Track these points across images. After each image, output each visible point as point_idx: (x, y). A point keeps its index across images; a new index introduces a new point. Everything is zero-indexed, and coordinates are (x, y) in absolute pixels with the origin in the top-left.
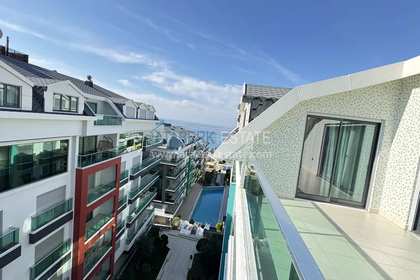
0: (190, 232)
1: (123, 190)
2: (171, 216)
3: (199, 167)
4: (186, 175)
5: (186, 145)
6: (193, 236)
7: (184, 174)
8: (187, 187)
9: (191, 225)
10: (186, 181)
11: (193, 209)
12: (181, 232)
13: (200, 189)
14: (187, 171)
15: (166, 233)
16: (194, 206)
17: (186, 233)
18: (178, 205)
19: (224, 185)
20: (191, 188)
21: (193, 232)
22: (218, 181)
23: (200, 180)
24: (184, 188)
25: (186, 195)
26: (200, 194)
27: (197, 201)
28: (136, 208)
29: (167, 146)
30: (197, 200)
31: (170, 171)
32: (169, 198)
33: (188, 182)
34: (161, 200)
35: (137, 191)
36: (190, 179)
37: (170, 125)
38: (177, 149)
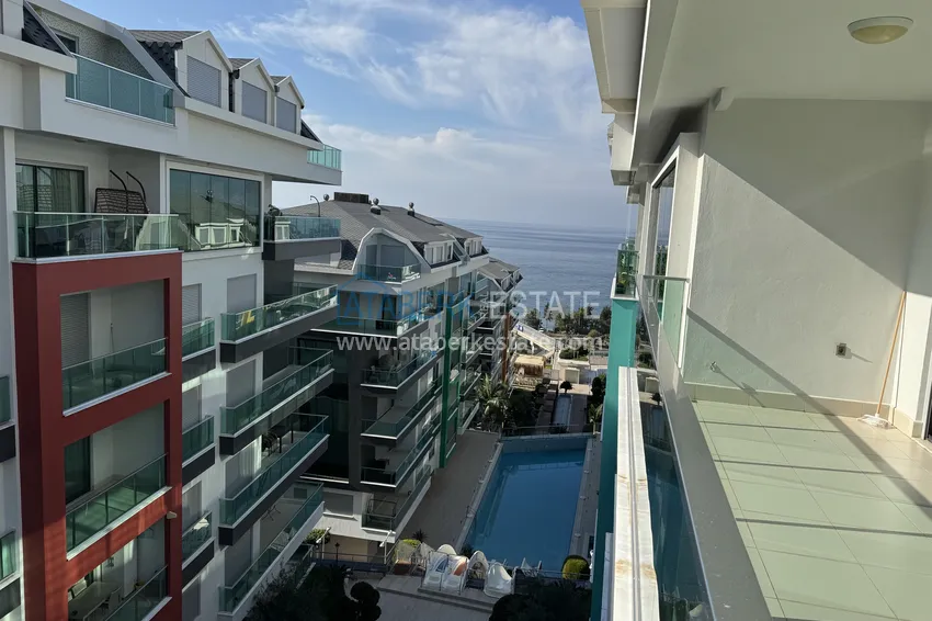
0: (461, 580)
1: (196, 391)
2: (386, 537)
3: (484, 362)
4: (436, 384)
5: (433, 266)
6: (473, 594)
7: (430, 380)
8: (443, 430)
9: (462, 560)
10: (439, 408)
11: (471, 515)
12: (427, 580)
13: (491, 448)
14: (441, 371)
15: (363, 578)
16: (475, 506)
17: (445, 584)
18: (411, 497)
19: (589, 429)
20: (456, 438)
21: (474, 580)
23: (490, 412)
24: (429, 435)
25: (442, 465)
26: (493, 461)
27: (482, 489)
29: (360, 266)
30: (484, 482)
31: (376, 364)
32: (376, 469)
33: (445, 412)
35: (249, 409)
36: (451, 403)
37: (364, 199)
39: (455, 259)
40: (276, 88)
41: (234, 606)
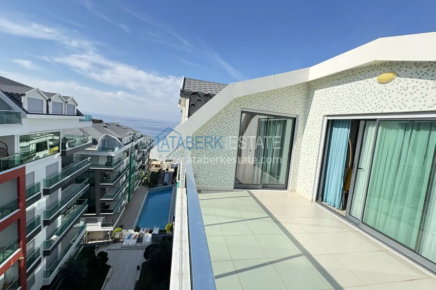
0: (135, 241)
1: (34, 209)
2: (110, 229)
3: (143, 167)
4: (126, 179)
5: (125, 145)
6: (139, 245)
7: (125, 178)
8: (129, 191)
9: (137, 233)
10: (127, 185)
11: (138, 215)
12: (124, 243)
13: (146, 191)
14: (128, 174)
15: (104, 249)
16: (140, 212)
17: (130, 243)
18: (118, 214)
19: (173, 183)
20: (134, 192)
21: (140, 239)
22: (166, 180)
23: (144, 182)
24: (125, 194)
25: (129, 201)
26: (145, 197)
27: (142, 206)
28: (57, 229)
29: (99, 147)
30: (142, 204)
31: (105, 176)
32: (105, 208)
33: (130, 186)
34: (95, 213)
35: (57, 208)
36: (132, 182)
37: (101, 121)
38: (113, 150)
39: (133, 141)
40: (67, 102)
41: (50, 275)
